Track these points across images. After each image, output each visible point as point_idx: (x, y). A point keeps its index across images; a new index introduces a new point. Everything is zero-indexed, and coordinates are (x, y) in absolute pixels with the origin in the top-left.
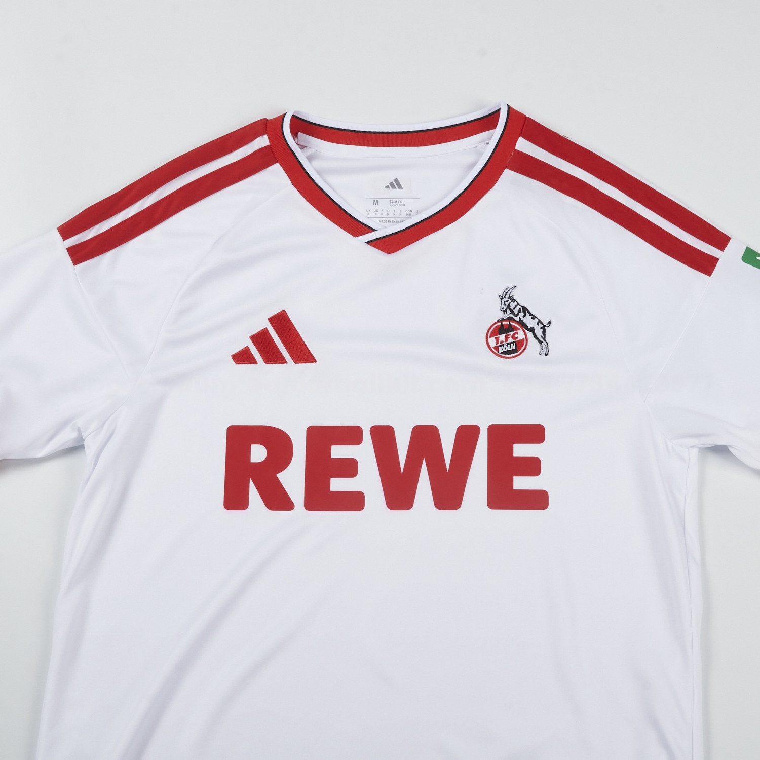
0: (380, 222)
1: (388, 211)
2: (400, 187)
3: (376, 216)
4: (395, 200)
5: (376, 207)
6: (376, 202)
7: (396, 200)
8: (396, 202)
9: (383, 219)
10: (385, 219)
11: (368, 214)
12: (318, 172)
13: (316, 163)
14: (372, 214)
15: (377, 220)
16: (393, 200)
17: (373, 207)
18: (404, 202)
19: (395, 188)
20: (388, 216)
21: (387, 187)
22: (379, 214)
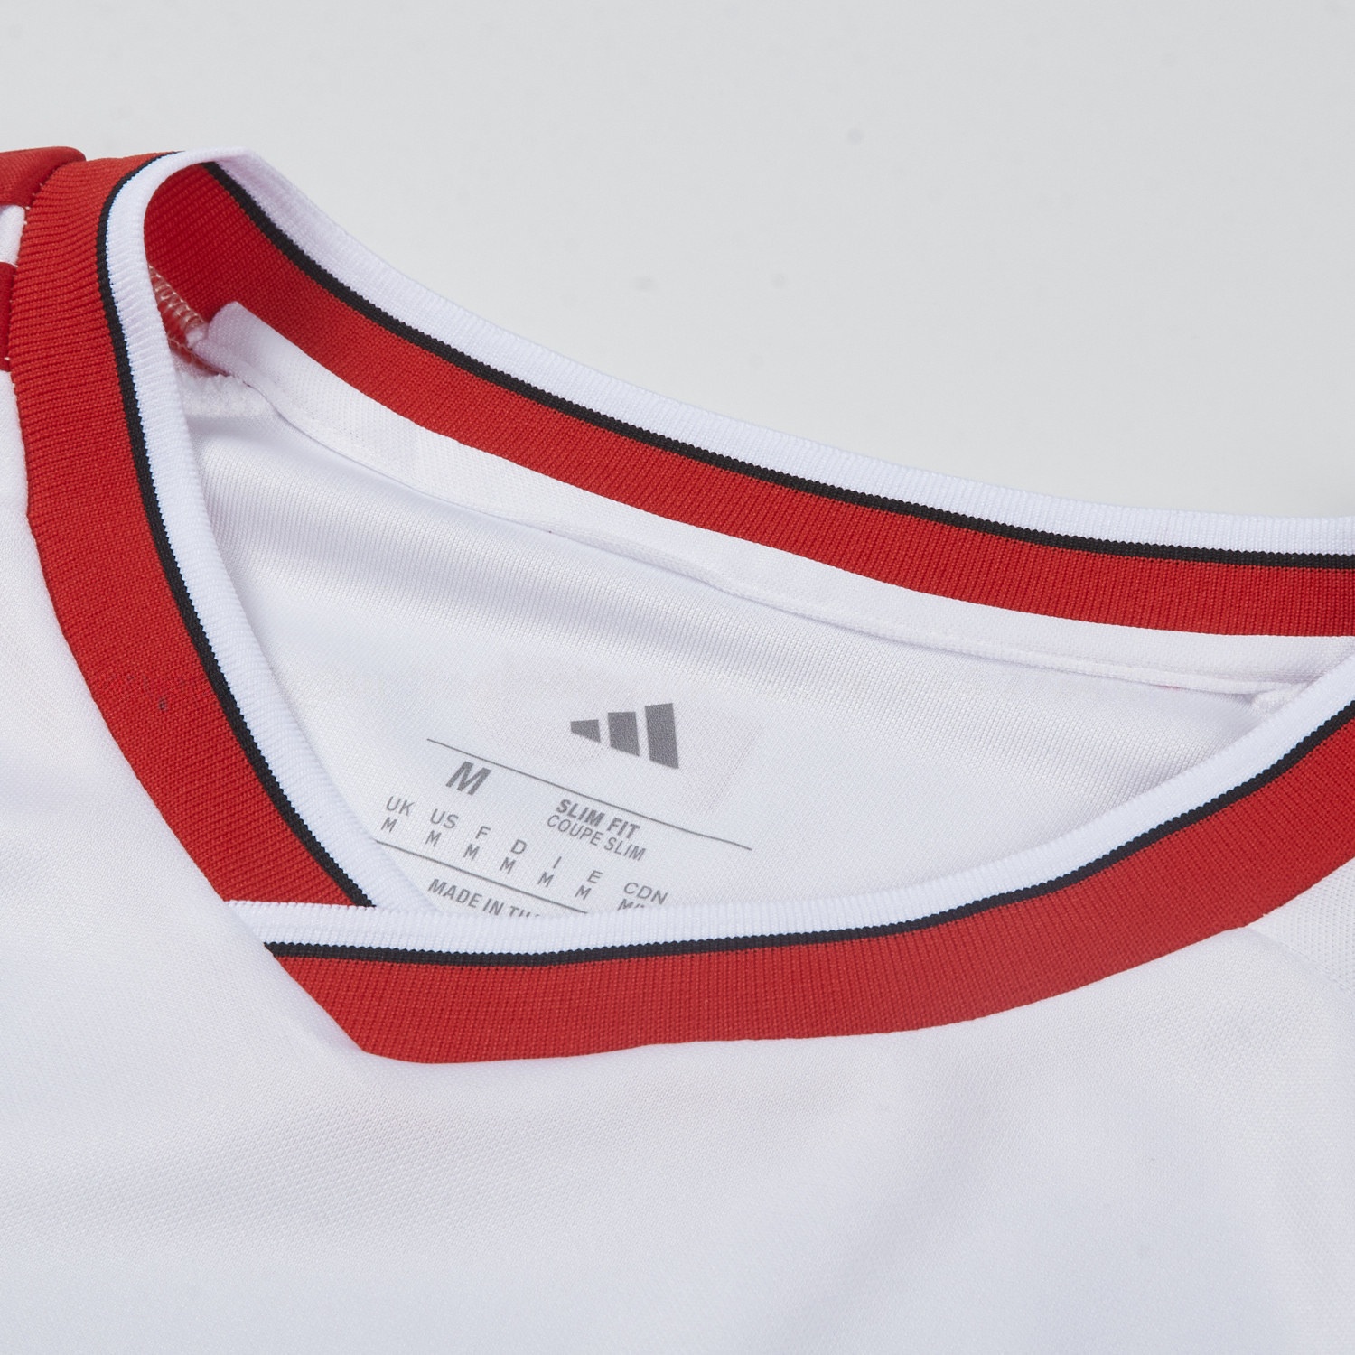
0: (436, 886)
1: (519, 846)
2: (664, 751)
3: (428, 850)
4: (592, 806)
5: (456, 801)
6: (468, 778)
7: (600, 809)
8: (595, 818)
9: (462, 882)
10: (474, 886)
11: (390, 824)
12: (219, 515)
13: (223, 457)
14: (412, 830)
15: (425, 874)
16: (583, 803)
17: (434, 795)
18: (638, 840)
19: (634, 750)
20: (502, 876)
21: (586, 729)
22: (451, 846)
